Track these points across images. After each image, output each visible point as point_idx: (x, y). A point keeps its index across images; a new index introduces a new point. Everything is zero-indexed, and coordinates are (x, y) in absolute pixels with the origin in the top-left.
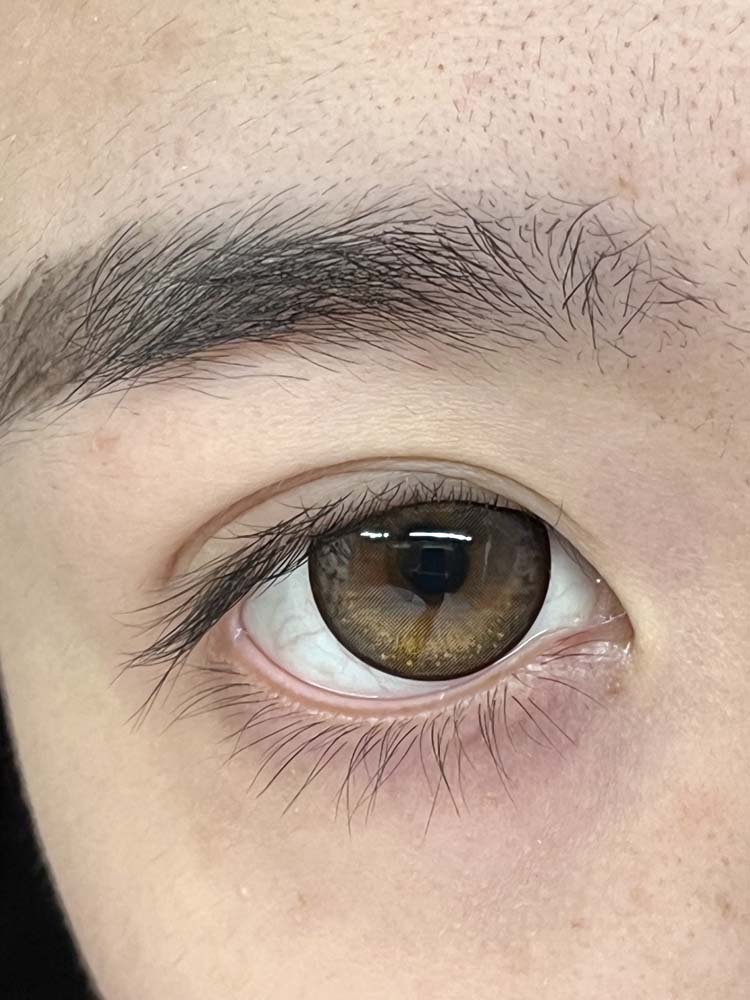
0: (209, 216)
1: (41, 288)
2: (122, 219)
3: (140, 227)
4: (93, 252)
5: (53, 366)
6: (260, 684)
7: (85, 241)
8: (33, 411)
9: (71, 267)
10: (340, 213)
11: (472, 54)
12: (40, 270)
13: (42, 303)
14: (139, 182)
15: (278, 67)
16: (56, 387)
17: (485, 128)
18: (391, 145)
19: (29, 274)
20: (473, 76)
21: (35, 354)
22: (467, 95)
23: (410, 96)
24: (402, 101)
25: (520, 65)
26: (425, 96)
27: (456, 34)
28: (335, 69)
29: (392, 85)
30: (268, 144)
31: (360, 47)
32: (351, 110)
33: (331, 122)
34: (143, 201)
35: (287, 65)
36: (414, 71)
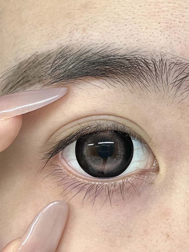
1: (34, 60)
6: (65, 170)
9: (44, 55)
11: (167, 22)
12: (34, 56)
13: (33, 63)
14: (70, 36)
15: (116, 16)
16: (32, 84)
17: (167, 38)
18: (142, 37)
19: (30, 56)
20: (166, 26)
21: (28, 76)
22: (164, 30)
23: (150, 28)
24: (148, 29)
25: (178, 27)
26: (154, 28)
27: (164, 17)
28: (132, 19)
29: (146, 24)
30: (110, 32)
31: (139, 15)
32: (134, 28)
33: (128, 30)
34: (71, 41)
35: (119, 16)
36: (152, 23)
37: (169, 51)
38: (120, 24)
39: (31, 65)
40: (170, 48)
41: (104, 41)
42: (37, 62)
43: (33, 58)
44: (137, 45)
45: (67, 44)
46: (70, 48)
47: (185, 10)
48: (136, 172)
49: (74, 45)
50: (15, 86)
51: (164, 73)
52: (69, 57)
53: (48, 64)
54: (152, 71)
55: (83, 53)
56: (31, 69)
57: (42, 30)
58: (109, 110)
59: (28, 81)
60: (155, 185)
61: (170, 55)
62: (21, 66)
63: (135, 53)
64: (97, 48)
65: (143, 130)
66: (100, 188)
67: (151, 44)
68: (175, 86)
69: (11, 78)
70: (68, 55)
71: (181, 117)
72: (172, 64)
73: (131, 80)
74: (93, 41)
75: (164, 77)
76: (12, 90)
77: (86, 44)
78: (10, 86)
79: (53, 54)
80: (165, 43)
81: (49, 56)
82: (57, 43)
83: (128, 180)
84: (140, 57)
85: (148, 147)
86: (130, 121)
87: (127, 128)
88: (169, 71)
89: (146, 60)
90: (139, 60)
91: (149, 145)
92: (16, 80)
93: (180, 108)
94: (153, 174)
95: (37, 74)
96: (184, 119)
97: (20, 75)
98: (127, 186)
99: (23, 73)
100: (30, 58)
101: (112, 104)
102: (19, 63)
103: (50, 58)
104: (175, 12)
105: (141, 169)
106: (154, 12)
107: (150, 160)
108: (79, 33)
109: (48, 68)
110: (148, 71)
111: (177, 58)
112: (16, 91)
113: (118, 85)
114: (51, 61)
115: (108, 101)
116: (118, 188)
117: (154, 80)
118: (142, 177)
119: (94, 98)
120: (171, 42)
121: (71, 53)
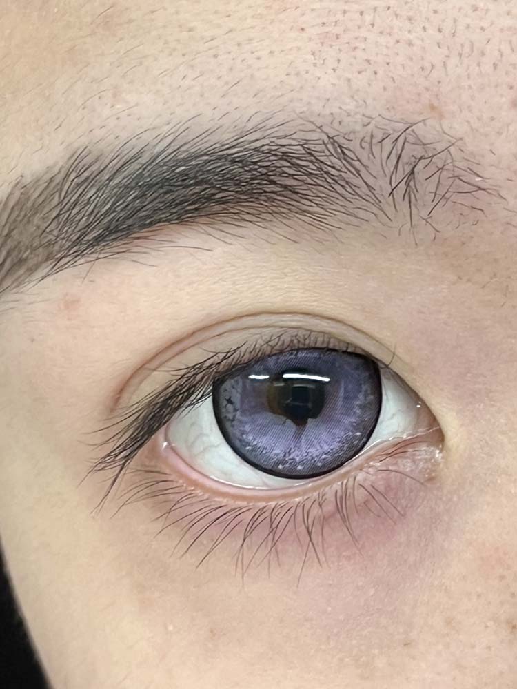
0: (137, 139)
2: (76, 145)
3: (90, 150)
5: (31, 253)
6: (181, 481)
8: (17, 287)
10: (232, 132)
12: (18, 187)
16: (33, 268)
17: (334, 70)
18: (266, 83)
21: (18, 246)
22: (321, 48)
23: (280, 50)
24: (276, 54)
25: (359, 27)
28: (226, 34)
29: (267, 42)
30: (180, 87)
31: (244, 18)
32: (238, 61)
33: (224, 69)
35: (193, 33)
38: (199, 55)
44: (257, 110)
48: (378, 451)
49: (101, 141)
74: (143, 122)
82: (61, 144)
94: (431, 449)
108: (105, 105)
113: (248, 228)
120: (349, 80)
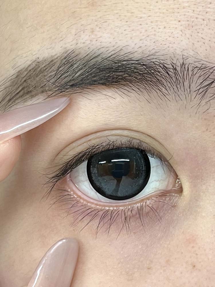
1: (35, 67)
3: (75, 51)
4: (56, 57)
6: (74, 195)
7: (53, 54)
9: (47, 61)
11: (189, 19)
12: (35, 62)
13: (34, 71)
14: (76, 39)
15: (129, 14)
16: (34, 95)
17: (189, 39)
18: (160, 38)
19: (30, 63)
20: (188, 25)
21: (28, 86)
22: (185, 29)
23: (169, 27)
24: (167, 28)
25: (202, 25)
26: (173, 27)
27: (185, 14)
28: (147, 17)
29: (164, 23)
30: (122, 33)
31: (156, 13)
32: (150, 28)
33: (143, 30)
34: (77, 44)
35: (133, 14)
36: (171, 21)
37: (192, 53)
38: (134, 23)
39: (32, 74)
40: (193, 50)
41: (116, 43)
42: (39, 69)
43: (34, 65)
44: (154, 48)
45: (73, 47)
46: (77, 52)
47: (209, 6)
48: (155, 194)
49: (81, 49)
50: (14, 98)
51: (186, 79)
52: (76, 63)
53: (51, 71)
54: (173, 77)
55: (91, 58)
56: (32, 78)
57: (44, 32)
58: (123, 123)
59: (28, 92)
60: (178, 208)
61: (193, 58)
62: (20, 74)
63: (152, 57)
64: (108, 52)
65: (163, 146)
66: (115, 214)
67: (171, 45)
68: (199, 93)
69: (9, 88)
70: (74, 61)
71: (207, 130)
72: (196, 68)
73: (148, 88)
74: (102, 44)
75: (186, 84)
76: (10, 103)
77: (95, 48)
78: (8, 98)
79: (57, 60)
80: (187, 44)
81: (52, 63)
82: (61, 47)
83: (146, 204)
84: (158, 61)
85: (169, 165)
86: (148, 135)
87: (145, 144)
88: (192, 76)
89: (165, 65)
90: (157, 65)
91: (171, 163)
92: (14, 91)
93: (205, 119)
94: (176, 195)
95: (40, 83)
96: (210, 131)
97: (19, 85)
98: (146, 210)
99: (23, 83)
100: (30, 66)
101: (126, 116)
102: (17, 71)
103: (53, 65)
104: (197, 8)
105: (162, 190)
106: (173, 9)
107: (172, 180)
108: (87, 35)
109: (51, 76)
110: (167, 77)
111: (201, 61)
112: (15, 104)
113: (133, 93)
114: (55, 68)
115: (121, 114)
116: (136, 214)
117: (175, 87)
118: (163, 199)
119: (105, 110)
120: (193, 44)
121: (78, 58)
